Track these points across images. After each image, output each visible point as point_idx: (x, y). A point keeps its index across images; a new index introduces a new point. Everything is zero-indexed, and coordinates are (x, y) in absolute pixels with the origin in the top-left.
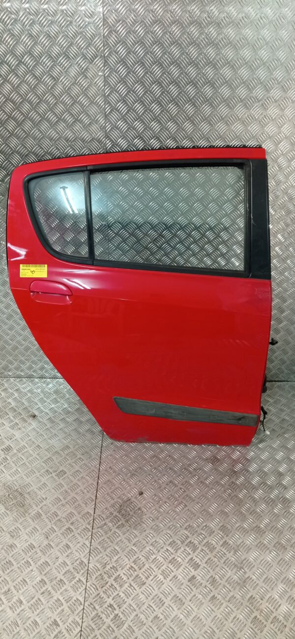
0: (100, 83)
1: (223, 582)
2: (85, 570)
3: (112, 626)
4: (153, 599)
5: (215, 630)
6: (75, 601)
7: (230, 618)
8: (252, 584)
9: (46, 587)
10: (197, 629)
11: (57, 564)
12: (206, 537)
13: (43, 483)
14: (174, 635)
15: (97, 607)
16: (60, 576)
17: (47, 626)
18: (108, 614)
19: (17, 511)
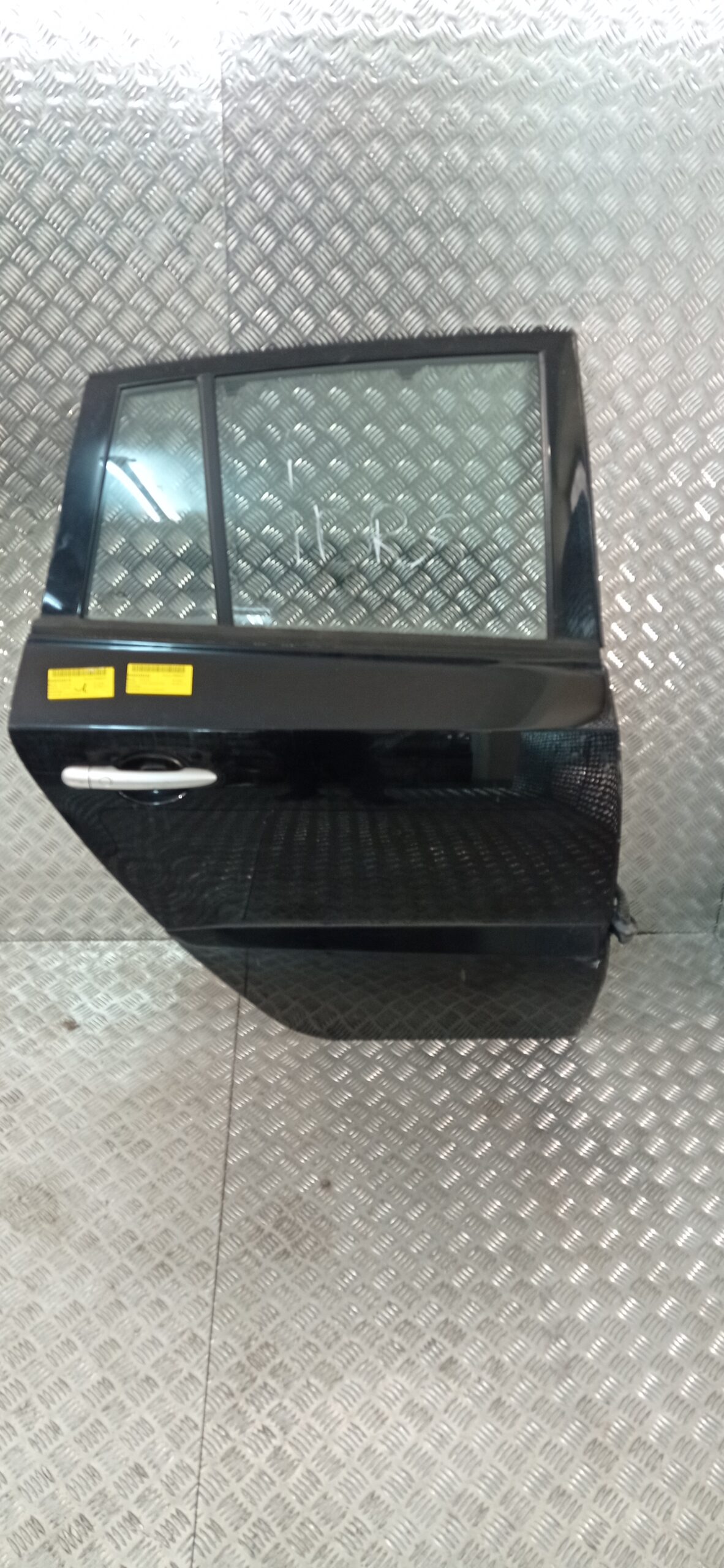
0: (219, 267)
1: (518, 1370)
2: (202, 1353)
3: (270, 1471)
4: (360, 1410)
5: (505, 1470)
6: (182, 1421)
7: (538, 1445)
8: (583, 1370)
9: (114, 1394)
10: (463, 1471)
11: (138, 1342)
13: (98, 1168)
14: (410, 1487)
15: (233, 1433)
16: (145, 1370)
17: (120, 1478)
18: (259, 1448)
19: (40, 1233)
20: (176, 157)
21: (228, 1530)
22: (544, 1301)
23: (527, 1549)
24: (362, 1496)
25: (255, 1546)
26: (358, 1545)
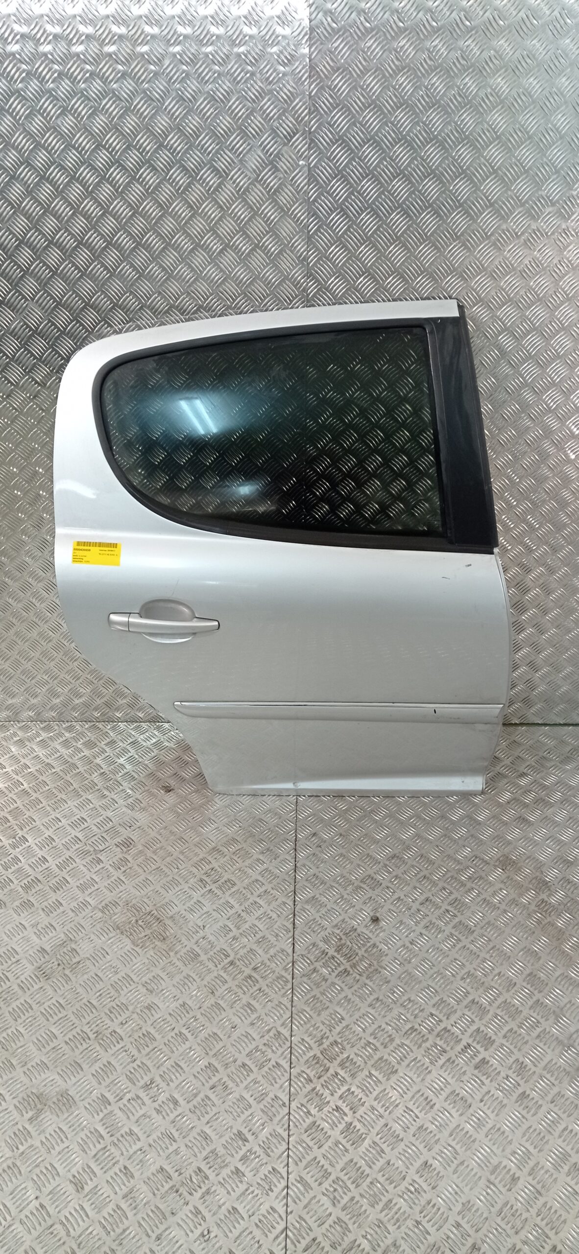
0: (301, 180)
1: (538, 1070)
2: (285, 1047)
3: (344, 1142)
4: (413, 1097)
5: (531, 1149)
6: (273, 1099)
7: (557, 1130)
9: (218, 1076)
10: (498, 1148)
11: (235, 1036)
12: (501, 993)
13: (195, 900)
14: (455, 1158)
15: (313, 1112)
16: (242, 1058)
17: (227, 1141)
18: (334, 1123)
19: (154, 948)
20: (270, 92)
21: (314, 1185)
22: (557, 1018)
23: (552, 1211)
24: (418, 1163)
25: (335, 1198)
26: (416, 1201)
